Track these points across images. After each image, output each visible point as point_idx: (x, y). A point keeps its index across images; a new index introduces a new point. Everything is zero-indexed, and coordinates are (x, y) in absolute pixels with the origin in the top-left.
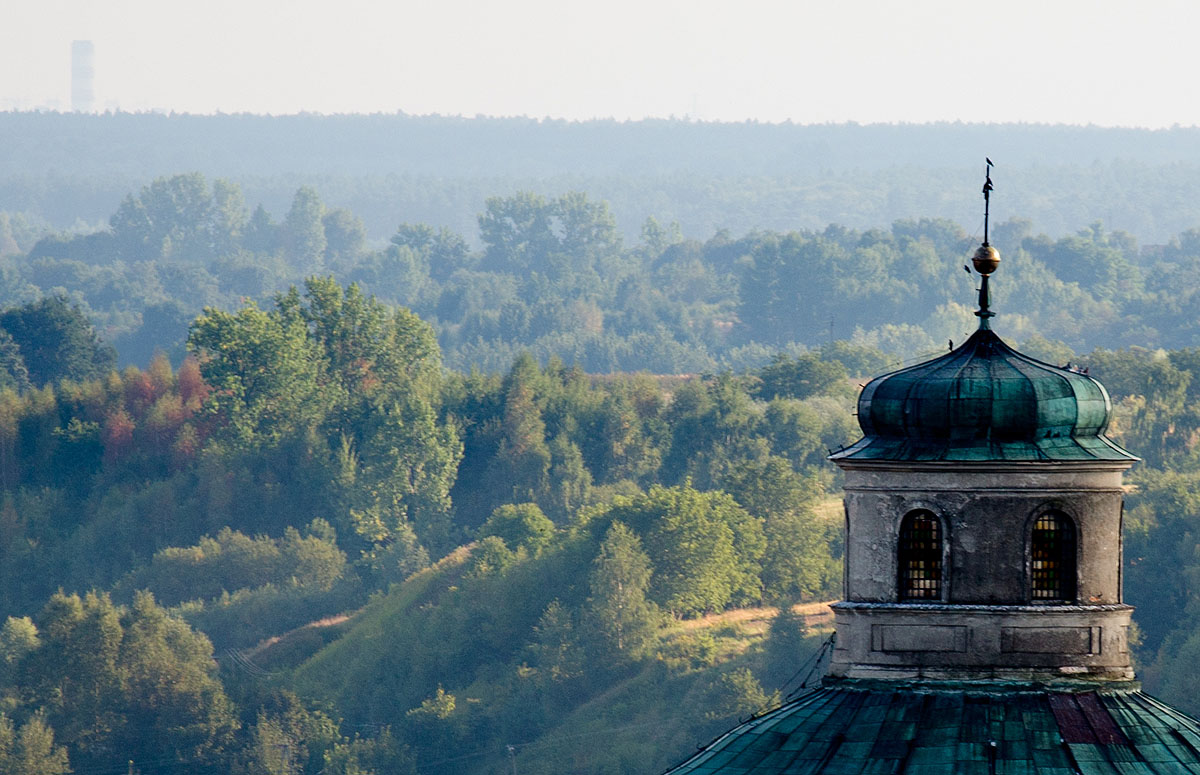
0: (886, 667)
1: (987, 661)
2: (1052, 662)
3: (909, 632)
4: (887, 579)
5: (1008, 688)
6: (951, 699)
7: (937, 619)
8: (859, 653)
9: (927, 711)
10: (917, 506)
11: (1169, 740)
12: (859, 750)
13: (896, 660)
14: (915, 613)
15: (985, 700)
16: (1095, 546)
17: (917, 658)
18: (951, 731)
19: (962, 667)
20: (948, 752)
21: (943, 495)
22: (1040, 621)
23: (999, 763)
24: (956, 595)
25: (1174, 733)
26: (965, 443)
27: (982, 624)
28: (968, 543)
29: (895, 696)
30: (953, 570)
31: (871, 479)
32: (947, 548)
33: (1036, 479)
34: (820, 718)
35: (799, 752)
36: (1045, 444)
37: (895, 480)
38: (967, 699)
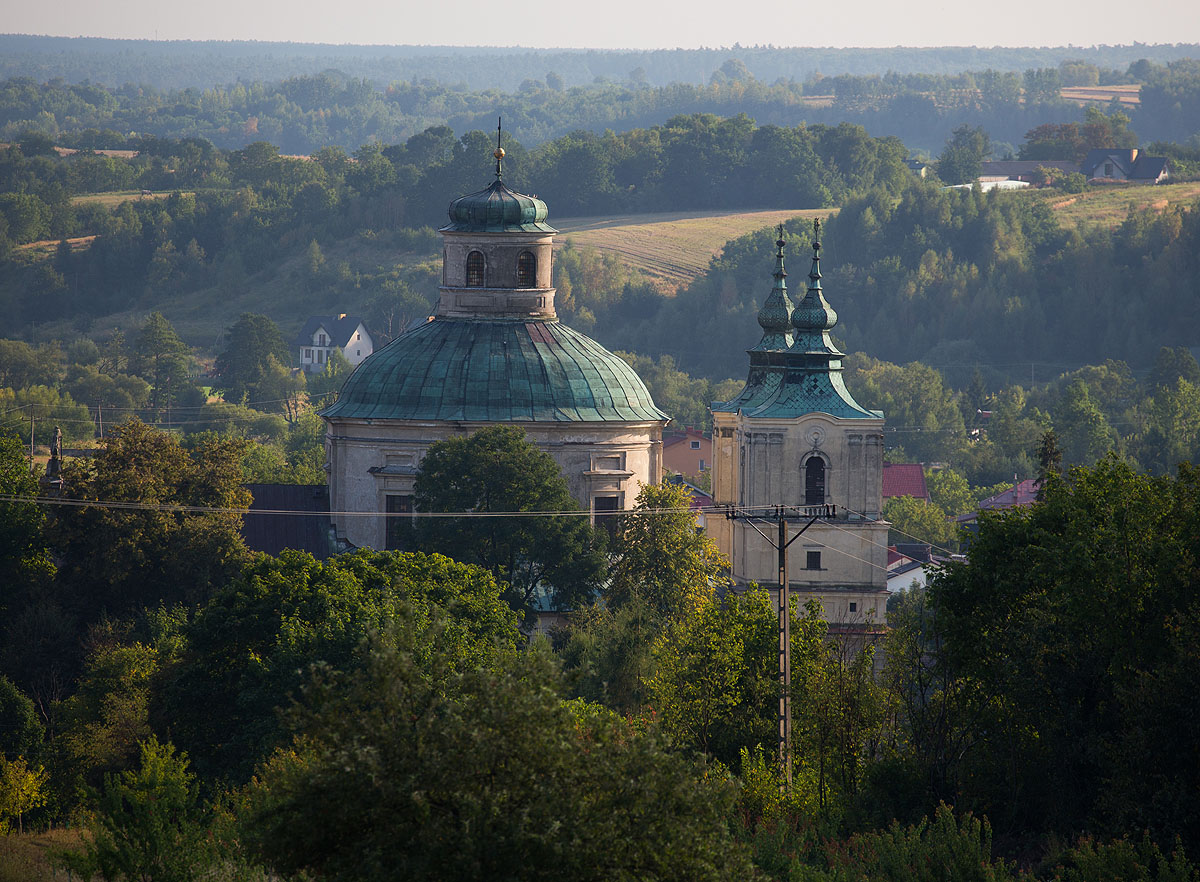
0: (462, 312)
1: (501, 310)
2: (526, 311)
3: (472, 298)
4: (461, 278)
5: (510, 321)
6: (487, 325)
7: (482, 294)
8: (450, 307)
9: (478, 328)
10: (474, 249)
11: (572, 341)
12: (452, 345)
13: (466, 309)
14: (473, 291)
15: (501, 325)
16: (542, 266)
17: (474, 309)
18: (488, 337)
19: (491, 313)
20: (488, 346)
21: (484, 245)
22: (522, 295)
23: (508, 350)
24: (489, 285)
25: (574, 338)
26: (491, 225)
27: (499, 295)
28: (494, 264)
29: (466, 324)
30: (488, 275)
31: (455, 239)
32: (486, 266)
33: (520, 239)
34: (436, 332)
35: (428, 346)
36: (524, 226)
37: (465, 239)
38: (494, 325)
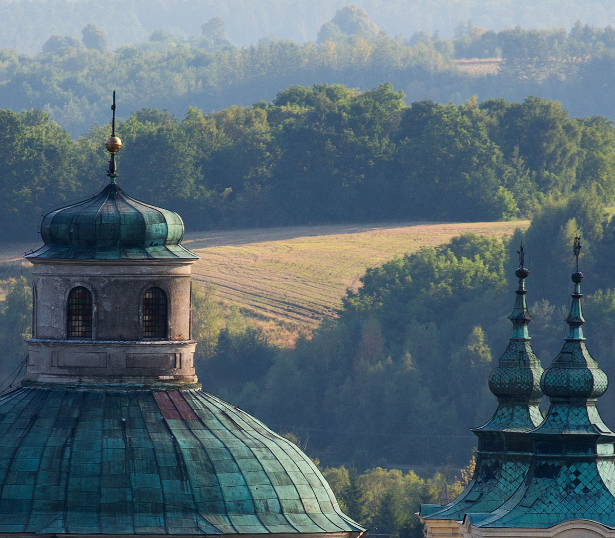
0: (61, 375)
1: (118, 373)
2: (154, 373)
3: (74, 355)
4: (60, 326)
5: (130, 388)
6: (99, 394)
7: (90, 349)
8: (44, 368)
9: (85, 399)
10: (79, 284)
11: (221, 417)
12: (47, 423)
13: (66, 372)
14: (77, 345)
15: (118, 395)
16: (177, 308)
17: (79, 371)
18: (100, 412)
19: (104, 376)
20: (99, 424)
21: (93, 278)
22: (147, 350)
23: (128, 431)
24: (100, 335)
25: (223, 413)
26: (105, 249)
27: (115, 351)
28: (107, 306)
29: (67, 393)
30: (99, 321)
31: (51, 269)
32: (95, 309)
33: (145, 269)
34: (23, 405)
35: (12, 424)
36: (150, 249)
37: (65, 270)
38: (108, 394)
